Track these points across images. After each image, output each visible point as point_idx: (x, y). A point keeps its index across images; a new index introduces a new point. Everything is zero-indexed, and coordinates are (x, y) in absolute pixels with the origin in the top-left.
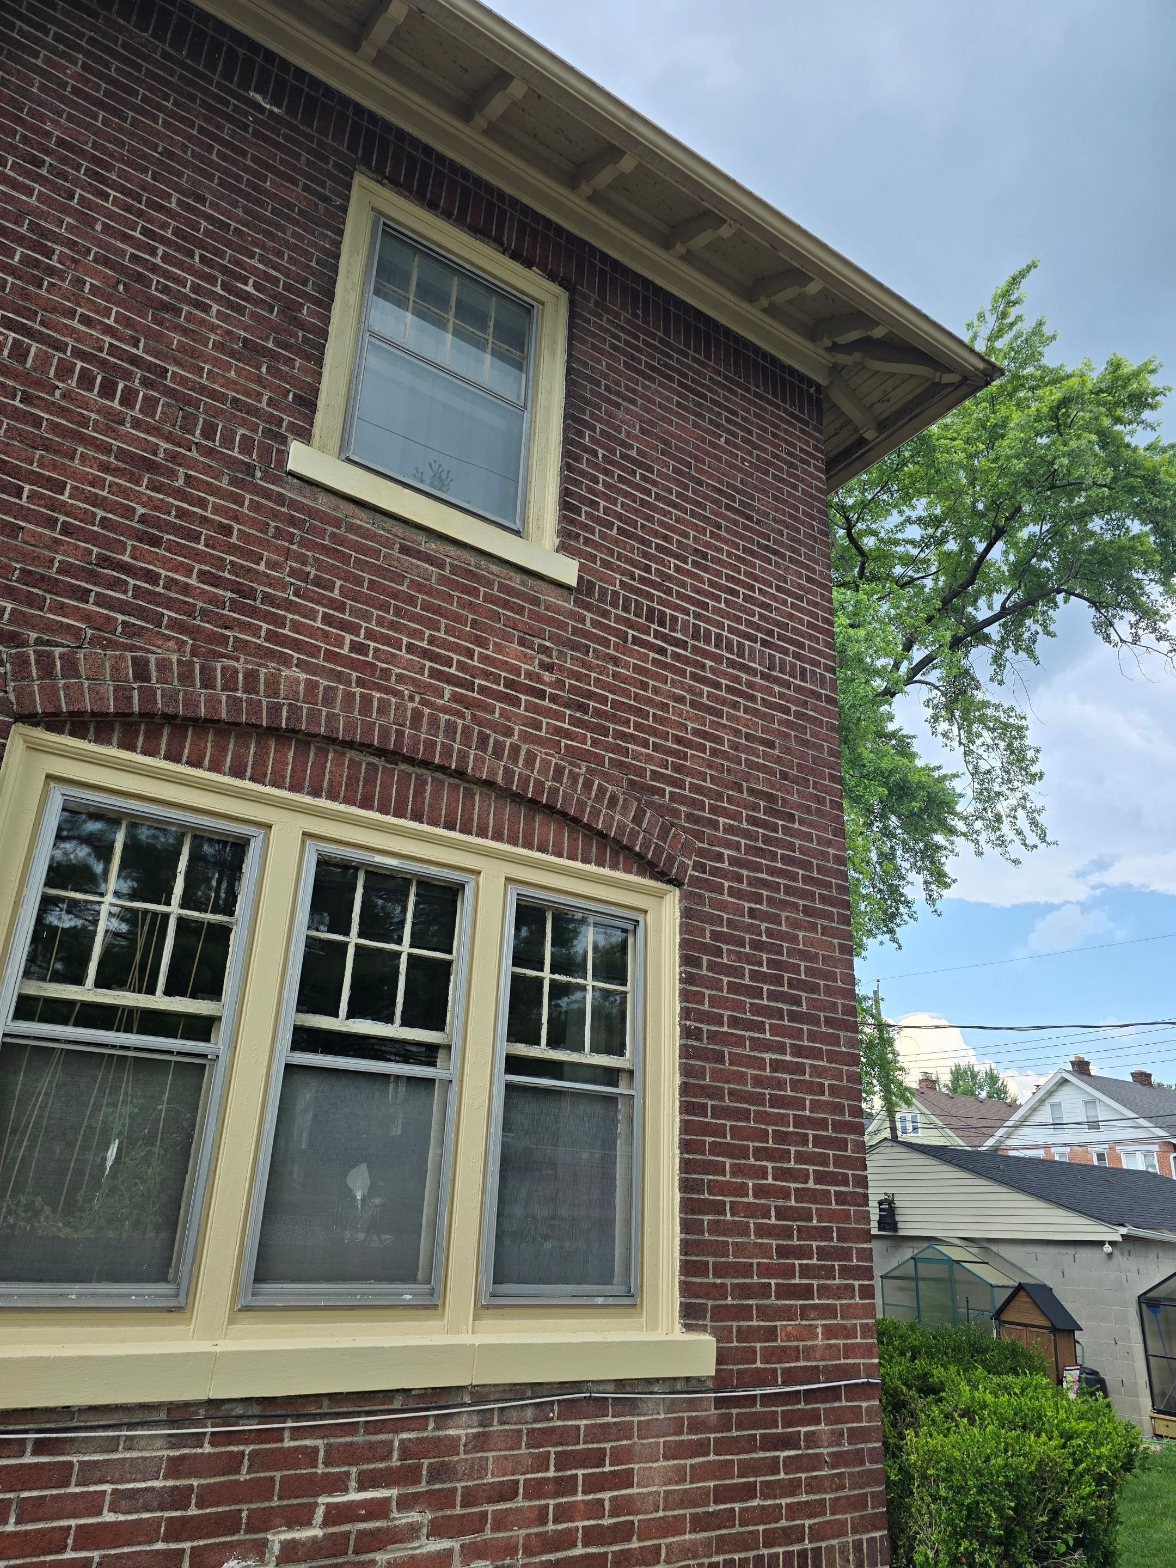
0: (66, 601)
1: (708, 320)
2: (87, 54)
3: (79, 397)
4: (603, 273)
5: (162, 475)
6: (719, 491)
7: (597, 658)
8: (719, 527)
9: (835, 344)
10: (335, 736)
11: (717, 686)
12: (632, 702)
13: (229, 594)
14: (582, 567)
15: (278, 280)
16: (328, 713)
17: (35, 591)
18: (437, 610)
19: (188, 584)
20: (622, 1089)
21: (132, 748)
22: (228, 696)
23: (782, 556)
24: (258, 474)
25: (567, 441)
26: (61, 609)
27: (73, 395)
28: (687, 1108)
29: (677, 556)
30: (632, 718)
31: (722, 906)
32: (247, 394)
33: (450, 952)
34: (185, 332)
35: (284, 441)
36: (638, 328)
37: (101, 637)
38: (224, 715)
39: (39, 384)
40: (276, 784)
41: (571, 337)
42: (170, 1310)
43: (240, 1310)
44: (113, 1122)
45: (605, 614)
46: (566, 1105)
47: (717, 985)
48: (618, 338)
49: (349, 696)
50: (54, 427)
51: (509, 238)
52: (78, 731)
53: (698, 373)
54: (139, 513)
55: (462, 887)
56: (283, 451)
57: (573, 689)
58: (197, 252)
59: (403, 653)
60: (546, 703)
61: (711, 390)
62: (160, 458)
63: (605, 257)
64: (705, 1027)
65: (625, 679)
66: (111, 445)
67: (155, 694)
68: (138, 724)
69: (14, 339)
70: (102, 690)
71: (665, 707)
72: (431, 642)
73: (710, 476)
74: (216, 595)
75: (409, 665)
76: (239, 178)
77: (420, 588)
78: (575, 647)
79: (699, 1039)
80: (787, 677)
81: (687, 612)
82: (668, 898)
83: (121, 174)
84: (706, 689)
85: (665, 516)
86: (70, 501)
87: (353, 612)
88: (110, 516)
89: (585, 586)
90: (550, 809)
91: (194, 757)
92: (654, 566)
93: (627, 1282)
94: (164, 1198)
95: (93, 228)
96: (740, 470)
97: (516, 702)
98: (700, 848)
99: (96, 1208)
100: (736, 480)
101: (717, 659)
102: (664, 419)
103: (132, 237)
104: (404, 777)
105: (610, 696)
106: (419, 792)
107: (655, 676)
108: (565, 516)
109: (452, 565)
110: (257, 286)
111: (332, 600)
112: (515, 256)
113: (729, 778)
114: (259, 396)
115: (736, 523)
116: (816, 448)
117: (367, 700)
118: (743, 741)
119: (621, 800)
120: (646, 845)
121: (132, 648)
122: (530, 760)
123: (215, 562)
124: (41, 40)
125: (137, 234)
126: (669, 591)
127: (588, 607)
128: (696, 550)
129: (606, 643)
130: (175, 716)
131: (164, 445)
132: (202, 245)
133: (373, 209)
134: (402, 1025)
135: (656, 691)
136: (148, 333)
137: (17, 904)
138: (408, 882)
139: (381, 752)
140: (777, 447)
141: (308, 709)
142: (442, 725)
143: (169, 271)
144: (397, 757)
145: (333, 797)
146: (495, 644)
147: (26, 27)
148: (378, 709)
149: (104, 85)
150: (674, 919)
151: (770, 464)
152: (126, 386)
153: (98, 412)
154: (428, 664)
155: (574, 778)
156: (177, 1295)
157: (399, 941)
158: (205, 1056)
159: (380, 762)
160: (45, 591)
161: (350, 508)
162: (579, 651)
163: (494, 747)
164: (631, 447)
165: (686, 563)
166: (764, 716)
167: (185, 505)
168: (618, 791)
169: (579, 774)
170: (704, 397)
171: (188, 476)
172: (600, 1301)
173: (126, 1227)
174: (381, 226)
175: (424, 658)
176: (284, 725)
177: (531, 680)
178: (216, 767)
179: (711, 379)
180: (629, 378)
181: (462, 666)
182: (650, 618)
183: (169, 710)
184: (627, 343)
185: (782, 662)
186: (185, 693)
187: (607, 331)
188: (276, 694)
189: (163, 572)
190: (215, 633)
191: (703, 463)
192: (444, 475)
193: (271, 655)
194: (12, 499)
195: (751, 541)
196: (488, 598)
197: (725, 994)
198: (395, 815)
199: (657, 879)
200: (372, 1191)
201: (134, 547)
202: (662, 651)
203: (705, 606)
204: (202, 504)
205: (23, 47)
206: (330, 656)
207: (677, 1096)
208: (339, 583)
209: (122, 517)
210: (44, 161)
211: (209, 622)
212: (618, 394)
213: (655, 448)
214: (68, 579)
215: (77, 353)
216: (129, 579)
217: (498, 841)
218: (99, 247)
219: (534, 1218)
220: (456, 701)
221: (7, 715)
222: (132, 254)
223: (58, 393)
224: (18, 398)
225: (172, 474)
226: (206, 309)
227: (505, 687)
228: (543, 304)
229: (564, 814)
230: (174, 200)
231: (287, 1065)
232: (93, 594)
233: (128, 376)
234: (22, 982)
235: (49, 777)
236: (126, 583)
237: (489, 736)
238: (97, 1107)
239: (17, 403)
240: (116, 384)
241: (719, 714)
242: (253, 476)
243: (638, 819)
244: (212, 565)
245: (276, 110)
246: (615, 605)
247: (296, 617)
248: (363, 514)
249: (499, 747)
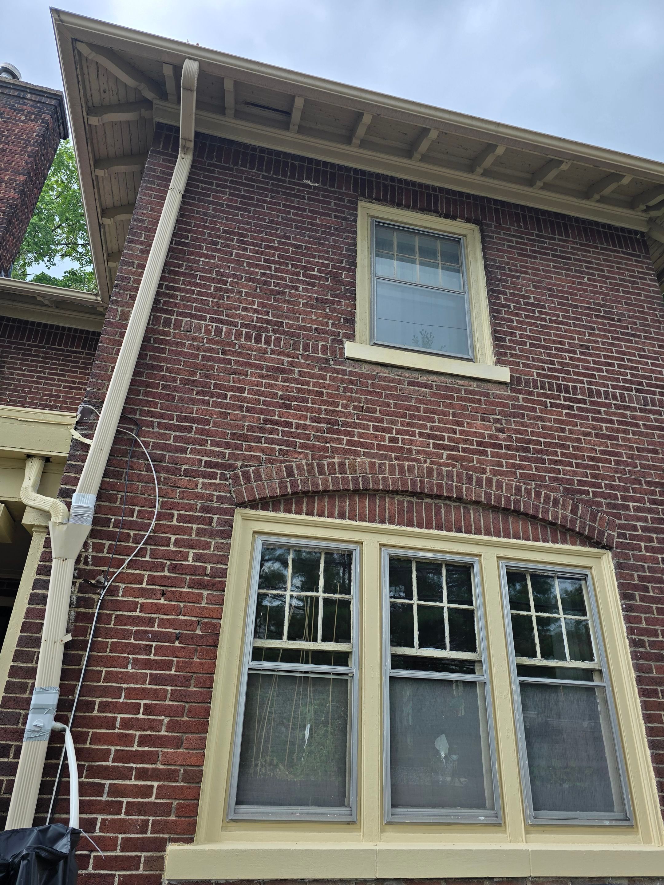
0: (252, 444)
1: (564, 216)
2: (230, 188)
3: (246, 346)
4: (496, 210)
5: (287, 374)
6: (589, 309)
7: (530, 419)
8: (593, 329)
9: (647, 206)
10: (388, 489)
11: (612, 422)
12: (557, 441)
13: (326, 425)
14: (512, 370)
15: (328, 265)
16: (383, 477)
17: (238, 442)
18: (433, 412)
19: (306, 424)
20: (596, 682)
21: (290, 512)
22: (332, 477)
23: (639, 337)
24: (332, 362)
25: (491, 304)
26: (250, 448)
27: (243, 346)
28: (643, 693)
29: (569, 352)
30: (559, 450)
31: (643, 559)
32: (322, 324)
33: (472, 605)
34: (289, 302)
35: (342, 343)
36: (522, 233)
37: (269, 459)
38: (331, 488)
39: (228, 344)
40: (362, 519)
41: (484, 249)
42: (348, 823)
43: (386, 824)
44: (306, 714)
45: (531, 393)
46: (561, 695)
47: (649, 610)
48: (511, 241)
49: (392, 466)
50: (238, 363)
51: (442, 208)
52: (265, 508)
53: (563, 247)
54: (279, 395)
55: (471, 565)
56: (342, 348)
57: (518, 440)
58: (290, 263)
59: (417, 438)
60: (503, 451)
61: (573, 254)
62: (285, 366)
63: (496, 201)
64: (646, 639)
65: (550, 429)
66: (263, 365)
67: (298, 482)
68: (291, 499)
69: (215, 326)
70: (273, 485)
71: (579, 440)
72: (431, 430)
73: (582, 301)
74: (320, 427)
75: (422, 444)
76: (304, 222)
77: (421, 401)
78: (515, 415)
79: (644, 647)
80: (658, 408)
81: (582, 382)
82: (604, 558)
83: (252, 237)
84: (604, 425)
85: (558, 331)
86: (248, 396)
87: (388, 422)
88: (266, 399)
89: (515, 381)
90: (517, 513)
91: (320, 511)
92: (556, 360)
93: (624, 811)
94: (337, 757)
95: (242, 266)
96: (600, 293)
97: (485, 454)
98: (619, 524)
99: (304, 763)
100: (599, 300)
101: (608, 406)
102: (547, 277)
103: (260, 265)
104: (429, 506)
105: (542, 440)
106: (438, 512)
107: (569, 423)
108: (497, 345)
109: (437, 386)
110: (319, 271)
111: (376, 418)
112: (446, 216)
113: (631, 477)
114: (327, 323)
115: (604, 324)
116: (648, 269)
117: (401, 467)
118: (636, 453)
119: (561, 501)
120: (583, 526)
121: (284, 461)
122: (499, 485)
123: (317, 411)
124: (211, 188)
125: (262, 263)
126: (568, 372)
127: (519, 392)
128: (581, 345)
129: (534, 410)
130: (308, 492)
131: (287, 359)
132: (292, 259)
133: (369, 216)
134: (451, 650)
135: (571, 432)
136: (272, 307)
137: (247, 599)
138: (440, 565)
139: (414, 494)
140: (622, 274)
141: (372, 477)
142: (445, 474)
143: (278, 276)
144: (423, 495)
145: (392, 522)
146: (468, 423)
147: (204, 185)
148: (408, 471)
149: (239, 199)
150: (611, 571)
151: (620, 285)
152: (266, 335)
153: (255, 351)
154: (431, 441)
155: (528, 492)
156: (351, 815)
157: (442, 601)
158: (347, 674)
159: (414, 500)
160: (242, 441)
161: (379, 368)
162: (518, 417)
163: (477, 481)
164: (529, 298)
165: (576, 354)
166: (647, 435)
167: (300, 386)
168: (558, 496)
169: (531, 489)
170: (569, 259)
171: (299, 372)
172: (607, 823)
173: (320, 774)
174: (375, 223)
175: (429, 439)
176: (361, 488)
177: (492, 439)
178: (331, 515)
179: (572, 248)
180: (522, 261)
181: (450, 439)
182: (559, 390)
183: (305, 490)
184: (517, 242)
185: (653, 400)
186: (312, 479)
187: (504, 239)
188: (355, 472)
189: (294, 421)
190: (321, 446)
191: (576, 295)
192: (429, 336)
193: (350, 452)
194: (223, 401)
195: (617, 332)
196: (460, 399)
197: (656, 615)
198: (427, 528)
199: (594, 547)
200: (451, 751)
201: (279, 411)
202: (571, 408)
203: (594, 376)
204: (307, 383)
205: (204, 194)
206: (379, 447)
207: (635, 685)
208: (378, 408)
209: (272, 398)
210: (218, 242)
211: (318, 442)
212: (517, 271)
213: (545, 294)
214: (252, 433)
215: (244, 326)
216: (279, 428)
217: (488, 535)
218: (246, 274)
219: (553, 768)
220: (450, 459)
221: (233, 505)
222: (261, 273)
223: (237, 346)
224: (220, 353)
225: (292, 372)
226: (297, 288)
227: (477, 446)
228: (465, 236)
229: (526, 515)
230: (276, 242)
231: (390, 677)
232: (263, 438)
233: (266, 330)
234: (254, 641)
235: (254, 532)
236: (278, 430)
237: (472, 475)
238: (297, 706)
239: (220, 356)
240: (262, 335)
241: (616, 438)
242: (329, 364)
243: (574, 511)
244: (316, 413)
245: (316, 185)
246: (536, 387)
247: (360, 430)
248: (386, 370)
249: (479, 481)
